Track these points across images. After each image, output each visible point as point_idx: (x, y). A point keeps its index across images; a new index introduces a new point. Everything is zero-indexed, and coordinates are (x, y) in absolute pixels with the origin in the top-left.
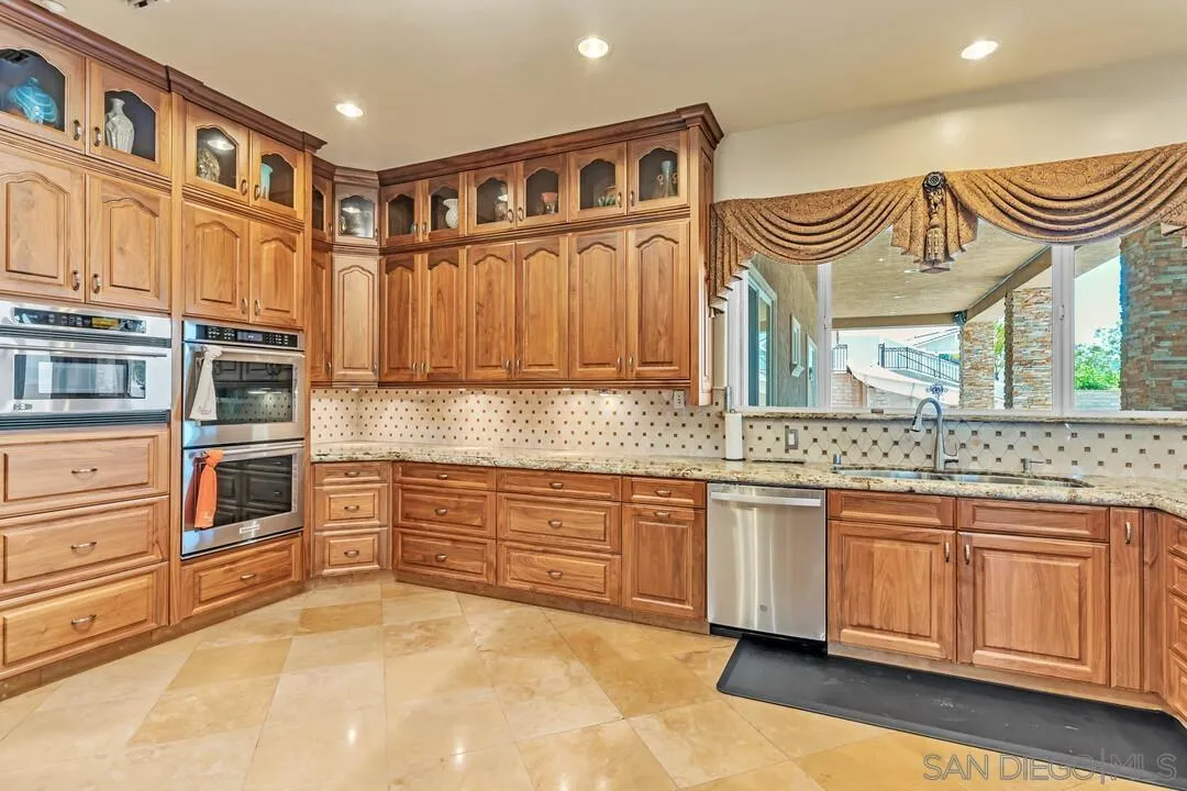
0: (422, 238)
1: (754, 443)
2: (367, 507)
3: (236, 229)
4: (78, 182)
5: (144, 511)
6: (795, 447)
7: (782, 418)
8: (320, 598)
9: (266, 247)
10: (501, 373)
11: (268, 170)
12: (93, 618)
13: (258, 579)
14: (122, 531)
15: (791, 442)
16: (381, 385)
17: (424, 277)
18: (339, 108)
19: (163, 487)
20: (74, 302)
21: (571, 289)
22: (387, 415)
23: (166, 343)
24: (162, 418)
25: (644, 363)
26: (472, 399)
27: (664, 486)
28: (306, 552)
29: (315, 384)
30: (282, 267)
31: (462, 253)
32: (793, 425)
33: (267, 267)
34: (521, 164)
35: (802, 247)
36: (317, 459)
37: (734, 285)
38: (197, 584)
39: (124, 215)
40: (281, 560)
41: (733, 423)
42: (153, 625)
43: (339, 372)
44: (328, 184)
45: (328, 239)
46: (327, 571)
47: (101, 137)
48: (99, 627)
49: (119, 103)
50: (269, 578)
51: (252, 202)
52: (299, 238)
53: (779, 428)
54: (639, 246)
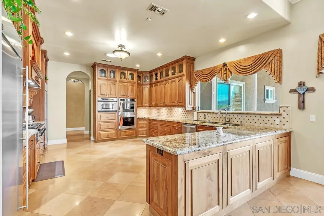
0: (154, 82)
1: (199, 117)
2: (145, 126)
3: (125, 85)
4: (107, 83)
5: (114, 123)
6: (206, 118)
7: (203, 112)
8: (138, 139)
9: (130, 87)
10: (162, 105)
11: (131, 75)
12: (109, 135)
13: (129, 135)
14: (112, 125)
15: (205, 117)
16: (150, 106)
17: (154, 88)
18: (136, 66)
19: (117, 120)
20: (107, 97)
21: (171, 90)
22: (153, 112)
23: (117, 101)
24: (116, 111)
25: (179, 102)
26: (163, 109)
27: (177, 124)
28: (136, 132)
29: (138, 107)
30: (132, 89)
31: (158, 84)
32: (206, 114)
33: (130, 89)
34: (165, 68)
35: (204, 79)
36: (138, 118)
37: (195, 87)
38: (121, 133)
39: (112, 86)
40: (132, 132)
41: (195, 113)
42: (115, 138)
43: (143, 104)
44: (142, 75)
45: (142, 83)
46: (139, 135)
47: (109, 77)
48: (109, 136)
49: (112, 72)
50: (131, 135)
51: (128, 81)
52: (135, 85)
53: (203, 114)
54: (178, 81)
